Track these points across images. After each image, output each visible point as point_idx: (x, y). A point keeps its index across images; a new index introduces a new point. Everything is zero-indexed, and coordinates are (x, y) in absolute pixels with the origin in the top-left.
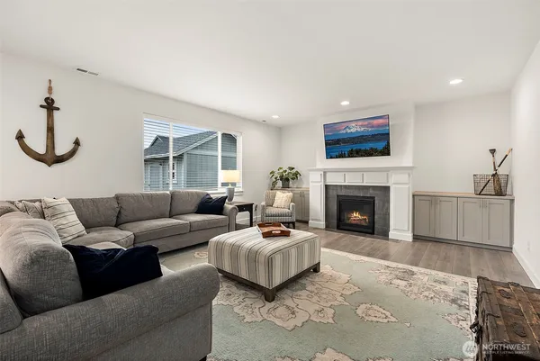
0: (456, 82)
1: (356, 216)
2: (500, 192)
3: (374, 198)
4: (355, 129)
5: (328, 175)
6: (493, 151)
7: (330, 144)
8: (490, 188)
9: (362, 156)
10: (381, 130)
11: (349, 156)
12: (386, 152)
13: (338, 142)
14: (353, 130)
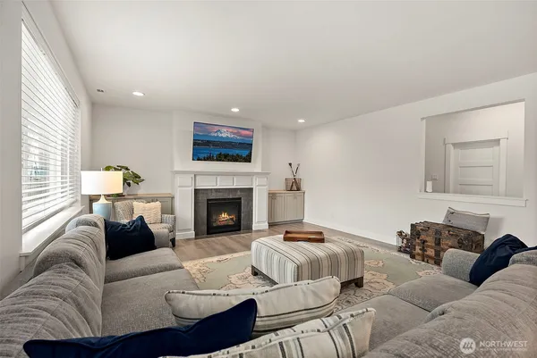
0: (301, 121)
1: (224, 216)
2: (298, 189)
3: (240, 199)
4: (225, 134)
5: (198, 178)
6: (290, 164)
7: (199, 144)
8: (295, 188)
9: (229, 161)
10: (247, 140)
11: (217, 160)
12: (248, 159)
13: (208, 143)
14: (224, 135)
